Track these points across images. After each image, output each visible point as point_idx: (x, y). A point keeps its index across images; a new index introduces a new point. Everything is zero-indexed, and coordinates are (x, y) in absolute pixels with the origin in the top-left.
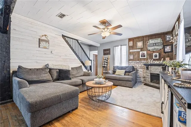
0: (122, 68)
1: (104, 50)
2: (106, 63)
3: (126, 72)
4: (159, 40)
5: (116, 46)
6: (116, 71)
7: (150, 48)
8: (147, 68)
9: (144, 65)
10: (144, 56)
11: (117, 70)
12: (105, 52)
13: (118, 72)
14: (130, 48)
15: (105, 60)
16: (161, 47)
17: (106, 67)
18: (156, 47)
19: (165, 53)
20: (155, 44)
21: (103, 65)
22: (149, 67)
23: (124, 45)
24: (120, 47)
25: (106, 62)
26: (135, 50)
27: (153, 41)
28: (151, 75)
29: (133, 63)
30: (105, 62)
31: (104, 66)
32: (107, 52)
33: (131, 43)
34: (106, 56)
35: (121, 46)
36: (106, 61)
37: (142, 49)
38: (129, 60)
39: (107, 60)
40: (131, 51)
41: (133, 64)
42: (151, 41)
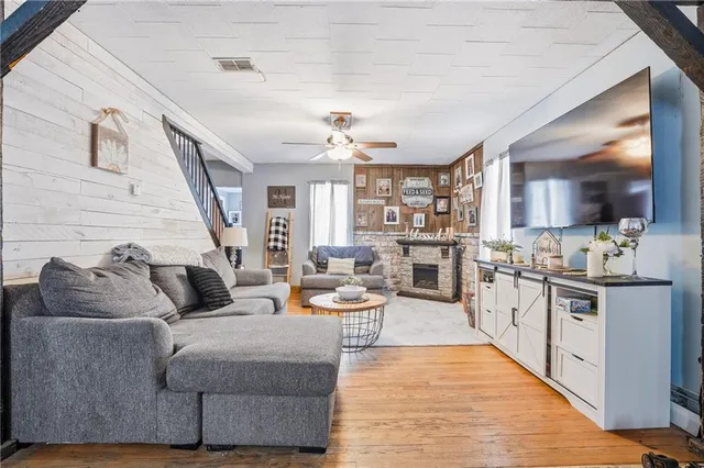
0: (341, 253)
1: (272, 190)
2: (280, 237)
3: (357, 264)
4: (425, 183)
5: (316, 182)
6: (326, 264)
7: (408, 200)
8: (406, 252)
9: (399, 242)
10: (394, 220)
11: (331, 259)
12: (275, 197)
13: (335, 264)
14: (359, 192)
15: (277, 224)
16: (428, 200)
17: (283, 249)
18: (420, 199)
19: (437, 214)
20: (418, 191)
21: (272, 244)
22: (411, 247)
23: (341, 182)
24: (328, 185)
25: (284, 234)
26: (372, 202)
27: (414, 182)
28: (414, 269)
29: (367, 238)
30: (277, 232)
31: (276, 247)
32: (282, 197)
33: (362, 180)
34: (282, 212)
35: (333, 182)
36: (281, 229)
37: (389, 201)
38: (356, 228)
39: (284, 226)
40: (361, 201)
41: (366, 240)
42: (410, 183)
